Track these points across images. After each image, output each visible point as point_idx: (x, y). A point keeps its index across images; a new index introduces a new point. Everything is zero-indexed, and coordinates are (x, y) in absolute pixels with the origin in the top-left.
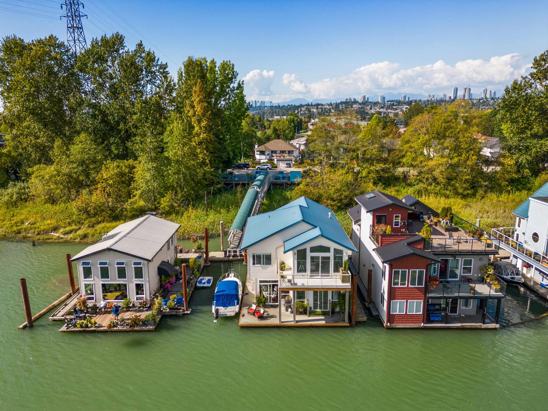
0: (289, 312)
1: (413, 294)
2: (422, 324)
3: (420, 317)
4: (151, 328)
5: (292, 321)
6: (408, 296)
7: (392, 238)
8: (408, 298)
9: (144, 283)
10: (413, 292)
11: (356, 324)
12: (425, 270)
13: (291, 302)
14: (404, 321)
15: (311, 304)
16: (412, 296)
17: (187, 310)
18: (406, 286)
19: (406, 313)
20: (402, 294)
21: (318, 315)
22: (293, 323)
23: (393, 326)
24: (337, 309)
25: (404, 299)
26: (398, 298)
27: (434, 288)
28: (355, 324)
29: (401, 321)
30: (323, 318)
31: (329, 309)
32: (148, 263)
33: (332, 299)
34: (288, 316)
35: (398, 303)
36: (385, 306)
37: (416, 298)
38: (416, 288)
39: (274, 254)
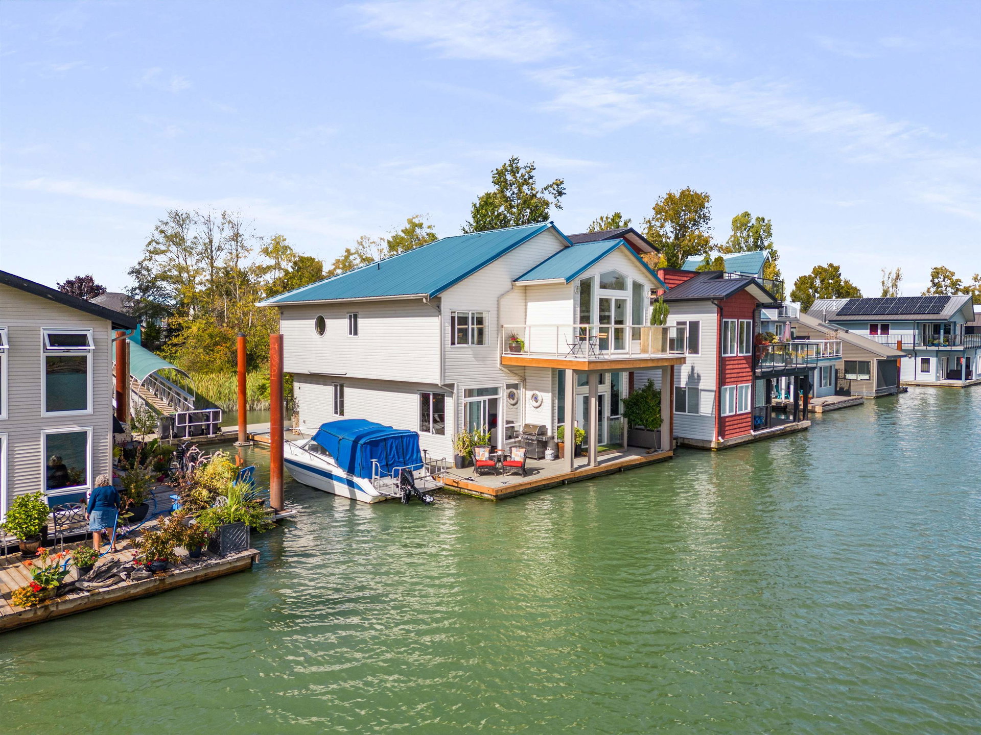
1: (742, 370)
2: (753, 433)
3: (749, 419)
6: (738, 375)
8: (738, 379)
9: (89, 428)
10: (742, 366)
12: (752, 321)
13: (545, 433)
14: (735, 431)
16: (741, 375)
18: (736, 354)
19: (736, 411)
20: (731, 371)
21: (605, 451)
23: (724, 443)
25: (733, 382)
26: (728, 380)
29: (732, 431)
31: (607, 440)
33: (611, 416)
35: (728, 392)
36: (706, 405)
37: (745, 379)
38: (745, 358)
39: (494, 313)
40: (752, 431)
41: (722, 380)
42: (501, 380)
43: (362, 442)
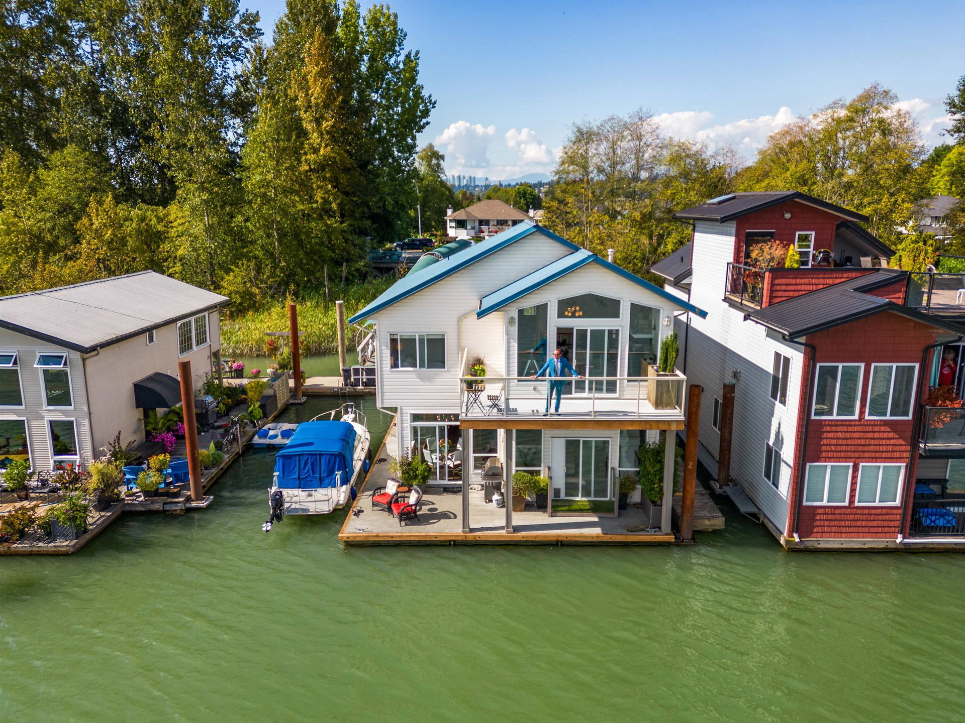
0: (494, 502)
1: (876, 442)
2: (899, 539)
3: (892, 517)
4: (63, 544)
5: (502, 528)
6: (860, 448)
7: (803, 281)
8: (861, 455)
9: (73, 419)
10: (876, 435)
11: (693, 538)
12: (917, 365)
13: (501, 475)
14: (844, 530)
15: (560, 482)
16: (872, 448)
17: (199, 498)
18: (856, 417)
19: (852, 501)
20: (840, 442)
21: (581, 511)
22: (503, 532)
23: (809, 545)
24: (636, 496)
25: (846, 459)
26: (830, 455)
27: (943, 422)
28: (690, 536)
29: (834, 529)
30: (596, 519)
31: (610, 496)
32: (84, 360)
33: (619, 467)
34: (492, 513)
35: (829, 471)
36: (784, 483)
37: (884, 455)
38: (890, 423)
39: (453, 335)
40: (899, 535)
41: (808, 454)
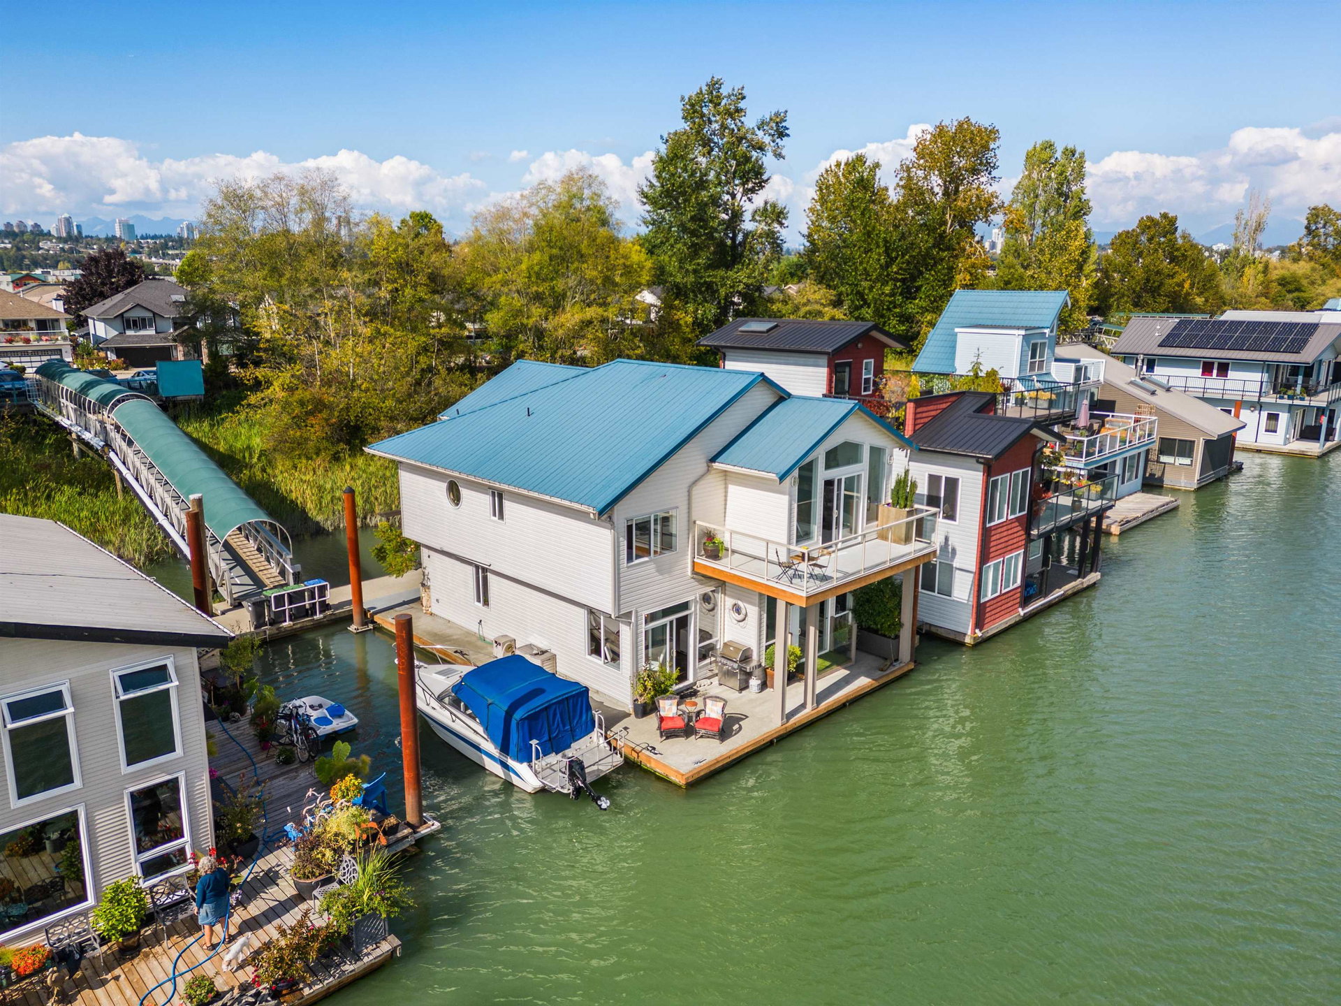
1: (1012, 536)
2: (1020, 612)
3: (1017, 595)
5: (802, 707)
6: (1006, 544)
9: (174, 774)
10: (1013, 531)
12: (1029, 470)
14: (998, 615)
17: (422, 822)
18: (1005, 519)
19: (1001, 590)
20: (998, 542)
21: (833, 665)
22: (808, 711)
23: (987, 634)
25: (1000, 555)
26: (994, 554)
29: (994, 617)
30: (845, 671)
35: (992, 568)
36: (962, 589)
37: (1015, 546)
38: (1017, 519)
39: (684, 508)
40: (1020, 609)
41: (984, 556)
42: (693, 593)
43: (518, 715)
